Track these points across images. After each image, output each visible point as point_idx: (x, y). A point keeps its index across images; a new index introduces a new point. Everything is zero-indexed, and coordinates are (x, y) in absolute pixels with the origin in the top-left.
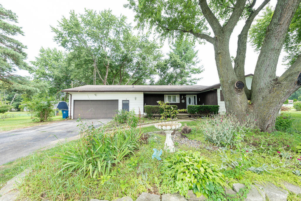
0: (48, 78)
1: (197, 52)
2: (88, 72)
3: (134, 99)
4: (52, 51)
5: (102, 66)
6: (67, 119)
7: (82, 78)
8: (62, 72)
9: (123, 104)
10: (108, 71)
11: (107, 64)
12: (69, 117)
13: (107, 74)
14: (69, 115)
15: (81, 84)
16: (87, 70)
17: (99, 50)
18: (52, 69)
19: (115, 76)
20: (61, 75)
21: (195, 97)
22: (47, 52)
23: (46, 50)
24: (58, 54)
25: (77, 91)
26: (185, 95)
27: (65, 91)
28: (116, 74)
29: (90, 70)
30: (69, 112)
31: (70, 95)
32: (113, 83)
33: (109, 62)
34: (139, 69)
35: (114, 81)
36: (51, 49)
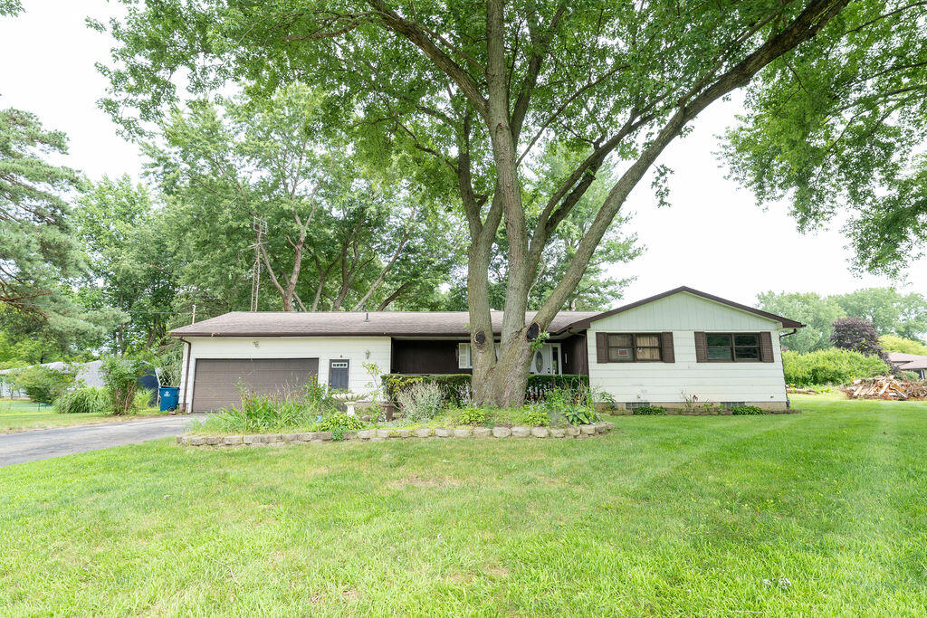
0: (89, 279)
2: (235, 265)
3: (365, 357)
4: (117, 186)
5: (281, 245)
6: (174, 413)
7: (216, 284)
8: (142, 260)
9: (332, 371)
10: (300, 258)
11: (298, 238)
12: (181, 406)
13: (297, 269)
14: (181, 401)
15: (216, 308)
16: (233, 261)
17: (275, 186)
18: (114, 249)
19: (326, 273)
20: (139, 270)
21: (555, 350)
22: (100, 190)
23: (94, 184)
24: (136, 194)
25: (207, 335)
27: (177, 334)
28: (331, 266)
29: (244, 260)
30: (181, 393)
31: (186, 345)
32: (318, 295)
33: (303, 230)
34: (409, 250)
35: (320, 291)
36: (112, 178)
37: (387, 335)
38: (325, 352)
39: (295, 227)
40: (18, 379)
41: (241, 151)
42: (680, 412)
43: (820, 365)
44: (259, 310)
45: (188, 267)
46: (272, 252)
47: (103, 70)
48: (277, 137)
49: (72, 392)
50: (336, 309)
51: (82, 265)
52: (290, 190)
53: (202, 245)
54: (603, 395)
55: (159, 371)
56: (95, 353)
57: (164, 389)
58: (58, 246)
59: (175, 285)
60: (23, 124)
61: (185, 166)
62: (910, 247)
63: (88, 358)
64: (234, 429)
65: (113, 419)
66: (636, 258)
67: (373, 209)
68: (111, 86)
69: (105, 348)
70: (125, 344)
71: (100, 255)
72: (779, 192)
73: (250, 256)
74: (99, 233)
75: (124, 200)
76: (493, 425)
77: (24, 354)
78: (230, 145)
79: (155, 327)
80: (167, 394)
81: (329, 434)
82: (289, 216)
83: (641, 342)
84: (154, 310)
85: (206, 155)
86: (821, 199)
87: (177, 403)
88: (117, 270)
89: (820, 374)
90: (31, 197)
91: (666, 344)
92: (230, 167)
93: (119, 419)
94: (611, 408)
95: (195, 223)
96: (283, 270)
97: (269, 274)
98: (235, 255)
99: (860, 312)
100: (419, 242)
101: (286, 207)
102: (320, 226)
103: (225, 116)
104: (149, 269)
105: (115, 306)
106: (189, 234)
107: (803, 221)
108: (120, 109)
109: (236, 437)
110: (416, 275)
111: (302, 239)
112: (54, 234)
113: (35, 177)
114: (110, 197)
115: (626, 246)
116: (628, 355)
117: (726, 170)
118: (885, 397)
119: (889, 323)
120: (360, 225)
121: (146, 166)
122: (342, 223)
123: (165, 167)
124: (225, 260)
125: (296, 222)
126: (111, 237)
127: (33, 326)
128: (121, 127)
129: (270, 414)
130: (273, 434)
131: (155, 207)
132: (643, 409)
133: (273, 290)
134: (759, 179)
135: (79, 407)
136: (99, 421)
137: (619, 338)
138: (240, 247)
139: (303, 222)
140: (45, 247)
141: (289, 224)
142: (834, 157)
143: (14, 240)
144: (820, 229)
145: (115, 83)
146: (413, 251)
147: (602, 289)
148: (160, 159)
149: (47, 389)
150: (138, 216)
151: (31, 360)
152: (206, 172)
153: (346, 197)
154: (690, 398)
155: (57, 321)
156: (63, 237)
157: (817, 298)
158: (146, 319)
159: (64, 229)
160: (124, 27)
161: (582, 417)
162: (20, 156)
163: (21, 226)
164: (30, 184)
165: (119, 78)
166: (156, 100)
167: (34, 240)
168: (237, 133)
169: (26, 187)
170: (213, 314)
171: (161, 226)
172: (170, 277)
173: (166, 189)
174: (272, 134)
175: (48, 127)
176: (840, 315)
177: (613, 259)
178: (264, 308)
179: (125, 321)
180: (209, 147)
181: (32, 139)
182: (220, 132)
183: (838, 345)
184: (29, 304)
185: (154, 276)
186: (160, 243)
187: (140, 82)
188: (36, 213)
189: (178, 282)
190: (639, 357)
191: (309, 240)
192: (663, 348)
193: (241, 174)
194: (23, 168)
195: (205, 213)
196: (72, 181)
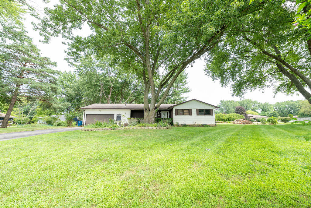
0: (61, 96)
1: (187, 75)
3: (125, 114)
5: (107, 88)
6: (81, 126)
7: (92, 97)
8: (74, 91)
9: (117, 117)
10: (111, 92)
11: (111, 87)
13: (111, 94)
14: (83, 123)
15: (92, 103)
16: (95, 92)
17: (106, 74)
18: (67, 89)
19: (118, 95)
20: (73, 94)
21: (167, 112)
22: (64, 74)
23: (63, 73)
24: (73, 75)
25: (89, 109)
26: (161, 111)
27: (82, 109)
28: (119, 93)
29: (98, 91)
30: (83, 122)
31: (84, 111)
32: (116, 100)
33: (112, 85)
34: (137, 89)
35: (116, 99)
36: (67, 72)
37: (129, 109)
38: (116, 113)
39: (110, 84)
40: (44, 119)
41: (97, 66)
42: (192, 126)
43: (230, 117)
44: (101, 103)
45: (85, 93)
46: (105, 90)
47: (66, 52)
48: (106, 63)
49: (58, 122)
50: (120, 103)
51: (60, 92)
52: (109, 75)
53: (88, 88)
54: (176, 122)
55: (78, 118)
56: (63, 113)
57: (79, 121)
58: (55, 88)
59: (82, 97)
60: (47, 60)
61: (84, 69)
62: (244, 91)
63: (61, 114)
64: (93, 127)
65: (67, 127)
66: (189, 92)
67: (128, 80)
68: (67, 55)
69: (65, 112)
70: (70, 111)
71: (64, 90)
72: (217, 78)
73: (99, 91)
74: (64, 84)
75: (70, 77)
76: (146, 127)
77: (46, 113)
78: (95, 65)
79: (77, 107)
80: (80, 122)
81: (112, 128)
82: (109, 81)
83: (185, 111)
84: (77, 103)
85: (89, 67)
86: (226, 80)
87: (82, 124)
88: (68, 94)
89: (230, 119)
90: (48, 77)
91: (190, 111)
92: (95, 70)
93: (69, 127)
94: (178, 125)
95: (87, 83)
96: (107, 94)
97: (104, 95)
98: (96, 90)
99: (243, 105)
100: (139, 88)
101: (108, 79)
102: (116, 84)
103: (94, 58)
104: (76, 93)
105: (67, 102)
106: (85, 85)
107: (222, 85)
108: (69, 60)
109: (93, 129)
110: (139, 95)
111: (112, 87)
112: (54, 86)
113: (49, 72)
114: (66, 76)
115: (187, 89)
116: (182, 114)
117: (206, 73)
118: (241, 124)
119: (250, 107)
120: (125, 84)
121: (75, 69)
122: (121, 83)
123: (80, 70)
124: (94, 92)
125: (110, 83)
126: (67, 86)
127: (49, 106)
128: (70, 64)
129: (101, 125)
130: (101, 128)
131: (77, 78)
132: (185, 125)
133: (105, 99)
134: (213, 75)
135: (59, 125)
136: (64, 128)
137: (180, 110)
138: (97, 89)
139: (112, 83)
140: (52, 89)
141: (109, 83)
142: (229, 70)
143: (45, 87)
144: (226, 86)
145: (68, 55)
146: (138, 90)
147: (181, 99)
148: (78, 68)
149: (51, 121)
150: (73, 81)
151: (47, 115)
152: (89, 71)
153: (122, 77)
154: (195, 123)
155: (55, 105)
156: (56, 86)
157: (234, 102)
158: (75, 105)
159: (56, 84)
160: (70, 44)
161: (164, 125)
162: (46, 68)
163: (47, 84)
164: (48, 74)
165: (69, 54)
166: (77, 58)
167: (49, 87)
168: (96, 62)
169: (47, 74)
170: (91, 104)
171: (79, 83)
172: (81, 95)
173: (80, 75)
174: (105, 62)
175: (53, 61)
176: (238, 105)
177: (184, 92)
178: (103, 103)
179: (70, 105)
180: (90, 66)
181: (49, 64)
182: (93, 62)
183: (237, 112)
184: (48, 101)
185: (77, 95)
186: (78, 87)
187: (74, 54)
188: (49, 80)
189: (83, 96)
190: (184, 114)
191: (113, 87)
192: (189, 112)
193: (97, 72)
194: (47, 70)
195: (89, 81)
196: (58, 74)
